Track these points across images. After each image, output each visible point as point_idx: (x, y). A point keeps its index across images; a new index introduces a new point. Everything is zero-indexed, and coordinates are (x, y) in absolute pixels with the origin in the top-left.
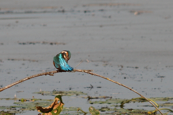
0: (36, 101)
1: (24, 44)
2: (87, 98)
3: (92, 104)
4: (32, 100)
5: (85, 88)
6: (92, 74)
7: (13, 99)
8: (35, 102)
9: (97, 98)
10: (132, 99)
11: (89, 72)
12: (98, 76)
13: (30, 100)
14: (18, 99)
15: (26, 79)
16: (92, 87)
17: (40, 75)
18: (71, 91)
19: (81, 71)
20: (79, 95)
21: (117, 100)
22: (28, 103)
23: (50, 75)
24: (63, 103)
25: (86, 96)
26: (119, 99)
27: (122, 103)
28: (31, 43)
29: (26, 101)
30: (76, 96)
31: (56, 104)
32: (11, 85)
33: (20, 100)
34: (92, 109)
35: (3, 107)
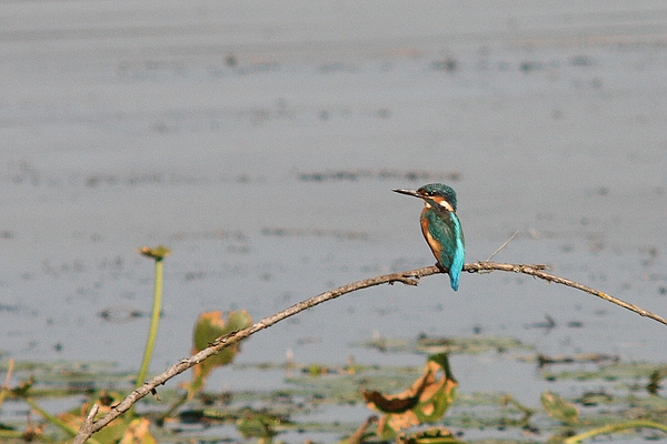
0: (359, 371)
2: (534, 361)
3: (551, 379)
4: (346, 369)
6: (550, 279)
9: (568, 361)
11: (540, 272)
12: (570, 285)
13: (340, 370)
14: (301, 366)
15: (325, 296)
16: (551, 324)
17: (370, 282)
18: (478, 337)
19: (512, 270)
20: (508, 351)
21: (639, 367)
23: (404, 282)
24: (454, 381)
25: (531, 355)
27: (655, 376)
29: (328, 372)
30: (496, 352)
31: (430, 384)
32: (275, 319)
33: (305, 371)
34: (550, 398)
35: (247, 393)
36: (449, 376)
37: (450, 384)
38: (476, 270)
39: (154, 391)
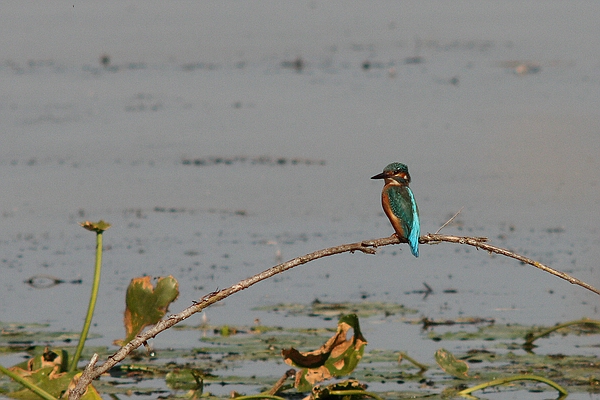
0: (265, 332)
1: (198, 163)
2: (419, 323)
3: (437, 339)
4: (253, 329)
5: (408, 293)
6: (491, 250)
7: (196, 328)
8: (266, 336)
9: (449, 323)
10: (557, 325)
11: (482, 244)
12: (508, 255)
13: (248, 331)
14: (212, 327)
15: (295, 262)
16: (429, 291)
17: (334, 250)
18: (366, 302)
19: (458, 241)
20: (393, 314)
21: (512, 328)
22: (242, 340)
23: (363, 251)
24: (363, 340)
25: (417, 318)
26: (516, 324)
27: (530, 337)
28: (218, 161)
29: (237, 332)
30: (384, 316)
31: (341, 343)
33: (216, 331)
34: (443, 355)
35: (169, 350)
36: (358, 335)
37: (360, 342)
38: (426, 241)
39: (145, 343)
